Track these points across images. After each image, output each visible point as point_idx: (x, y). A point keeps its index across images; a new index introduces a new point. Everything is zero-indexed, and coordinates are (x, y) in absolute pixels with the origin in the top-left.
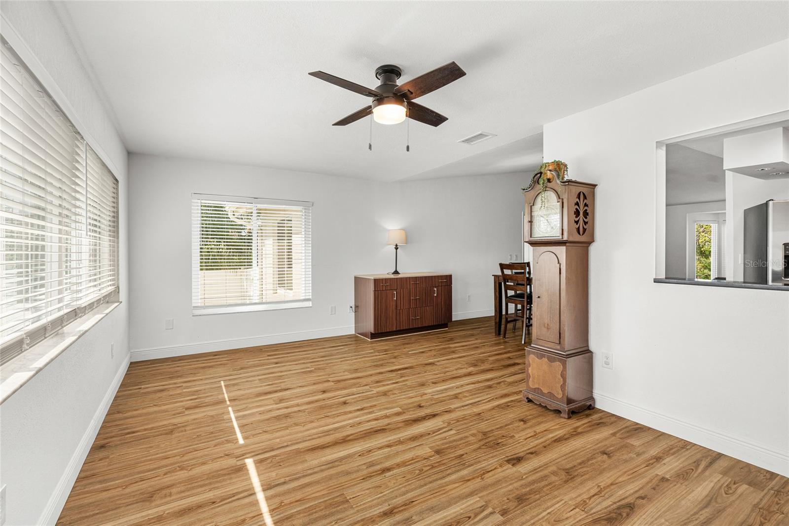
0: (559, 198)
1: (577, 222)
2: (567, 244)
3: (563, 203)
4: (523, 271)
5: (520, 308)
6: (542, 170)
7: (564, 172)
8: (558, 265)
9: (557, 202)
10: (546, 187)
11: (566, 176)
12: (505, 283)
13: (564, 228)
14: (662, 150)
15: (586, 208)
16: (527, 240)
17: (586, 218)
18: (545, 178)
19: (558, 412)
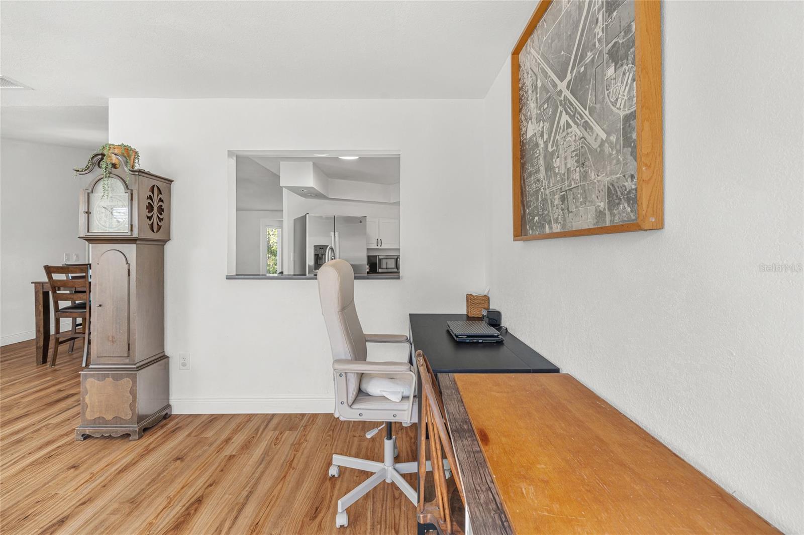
0: (128, 188)
1: (150, 218)
2: (138, 242)
3: (132, 194)
4: (84, 274)
5: (81, 322)
6: (105, 152)
7: (134, 160)
8: (127, 265)
9: (124, 192)
10: (110, 173)
11: (136, 164)
12: (54, 292)
13: (133, 224)
14: (233, 159)
15: (161, 203)
16: (82, 235)
17: (161, 214)
18: (109, 162)
19: (126, 436)
